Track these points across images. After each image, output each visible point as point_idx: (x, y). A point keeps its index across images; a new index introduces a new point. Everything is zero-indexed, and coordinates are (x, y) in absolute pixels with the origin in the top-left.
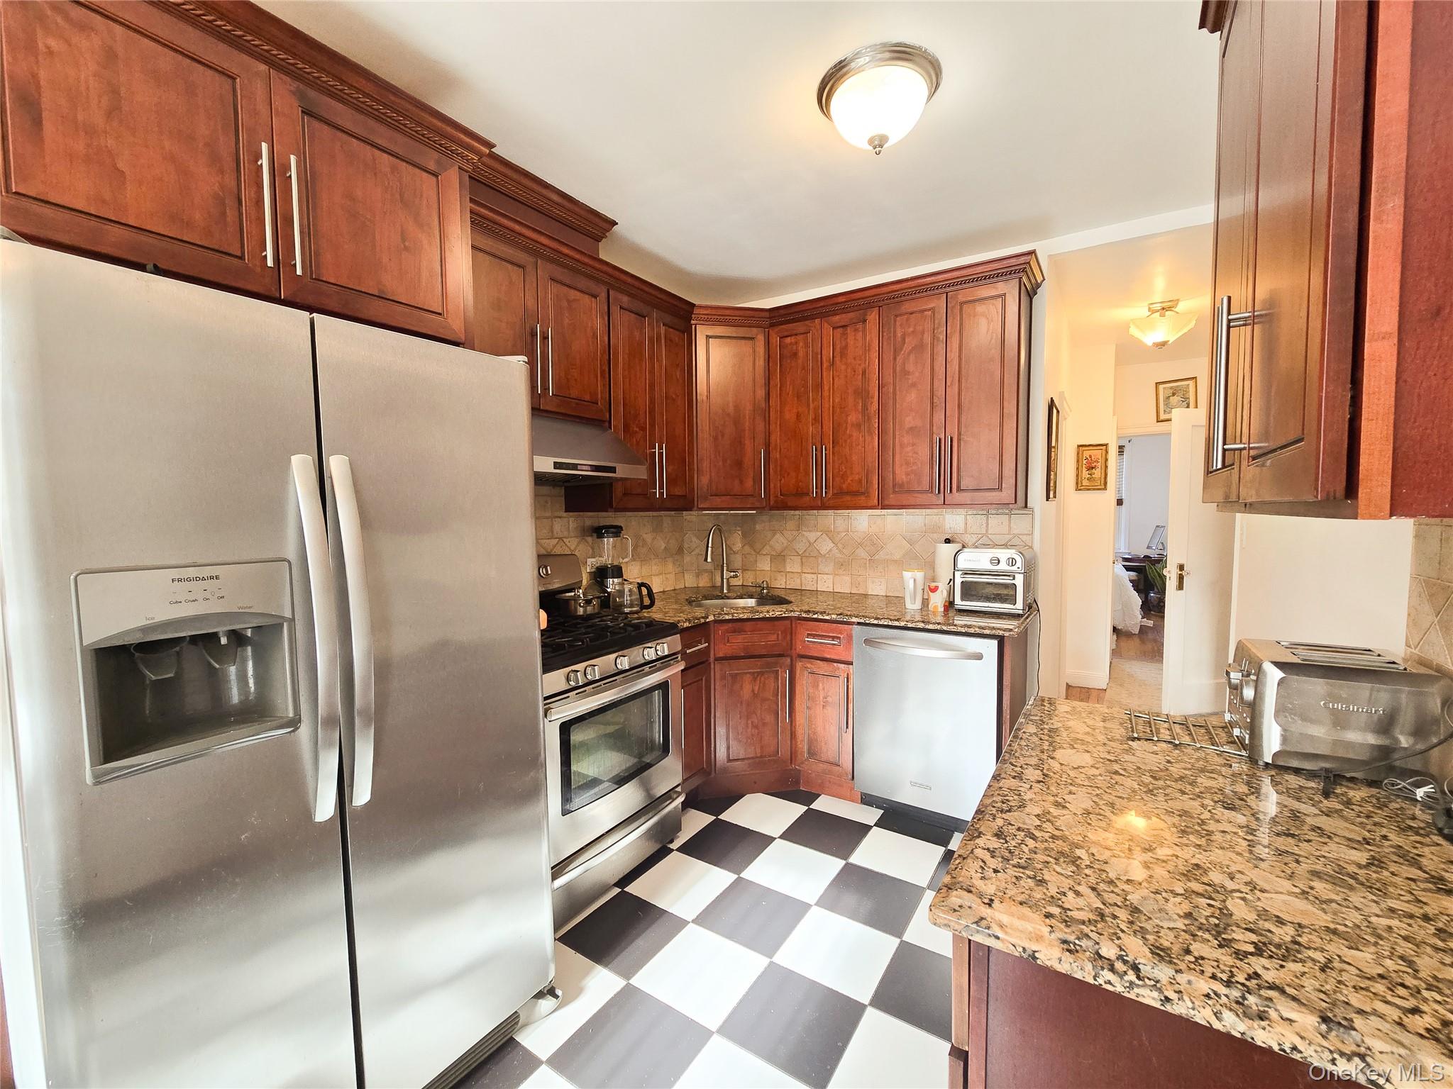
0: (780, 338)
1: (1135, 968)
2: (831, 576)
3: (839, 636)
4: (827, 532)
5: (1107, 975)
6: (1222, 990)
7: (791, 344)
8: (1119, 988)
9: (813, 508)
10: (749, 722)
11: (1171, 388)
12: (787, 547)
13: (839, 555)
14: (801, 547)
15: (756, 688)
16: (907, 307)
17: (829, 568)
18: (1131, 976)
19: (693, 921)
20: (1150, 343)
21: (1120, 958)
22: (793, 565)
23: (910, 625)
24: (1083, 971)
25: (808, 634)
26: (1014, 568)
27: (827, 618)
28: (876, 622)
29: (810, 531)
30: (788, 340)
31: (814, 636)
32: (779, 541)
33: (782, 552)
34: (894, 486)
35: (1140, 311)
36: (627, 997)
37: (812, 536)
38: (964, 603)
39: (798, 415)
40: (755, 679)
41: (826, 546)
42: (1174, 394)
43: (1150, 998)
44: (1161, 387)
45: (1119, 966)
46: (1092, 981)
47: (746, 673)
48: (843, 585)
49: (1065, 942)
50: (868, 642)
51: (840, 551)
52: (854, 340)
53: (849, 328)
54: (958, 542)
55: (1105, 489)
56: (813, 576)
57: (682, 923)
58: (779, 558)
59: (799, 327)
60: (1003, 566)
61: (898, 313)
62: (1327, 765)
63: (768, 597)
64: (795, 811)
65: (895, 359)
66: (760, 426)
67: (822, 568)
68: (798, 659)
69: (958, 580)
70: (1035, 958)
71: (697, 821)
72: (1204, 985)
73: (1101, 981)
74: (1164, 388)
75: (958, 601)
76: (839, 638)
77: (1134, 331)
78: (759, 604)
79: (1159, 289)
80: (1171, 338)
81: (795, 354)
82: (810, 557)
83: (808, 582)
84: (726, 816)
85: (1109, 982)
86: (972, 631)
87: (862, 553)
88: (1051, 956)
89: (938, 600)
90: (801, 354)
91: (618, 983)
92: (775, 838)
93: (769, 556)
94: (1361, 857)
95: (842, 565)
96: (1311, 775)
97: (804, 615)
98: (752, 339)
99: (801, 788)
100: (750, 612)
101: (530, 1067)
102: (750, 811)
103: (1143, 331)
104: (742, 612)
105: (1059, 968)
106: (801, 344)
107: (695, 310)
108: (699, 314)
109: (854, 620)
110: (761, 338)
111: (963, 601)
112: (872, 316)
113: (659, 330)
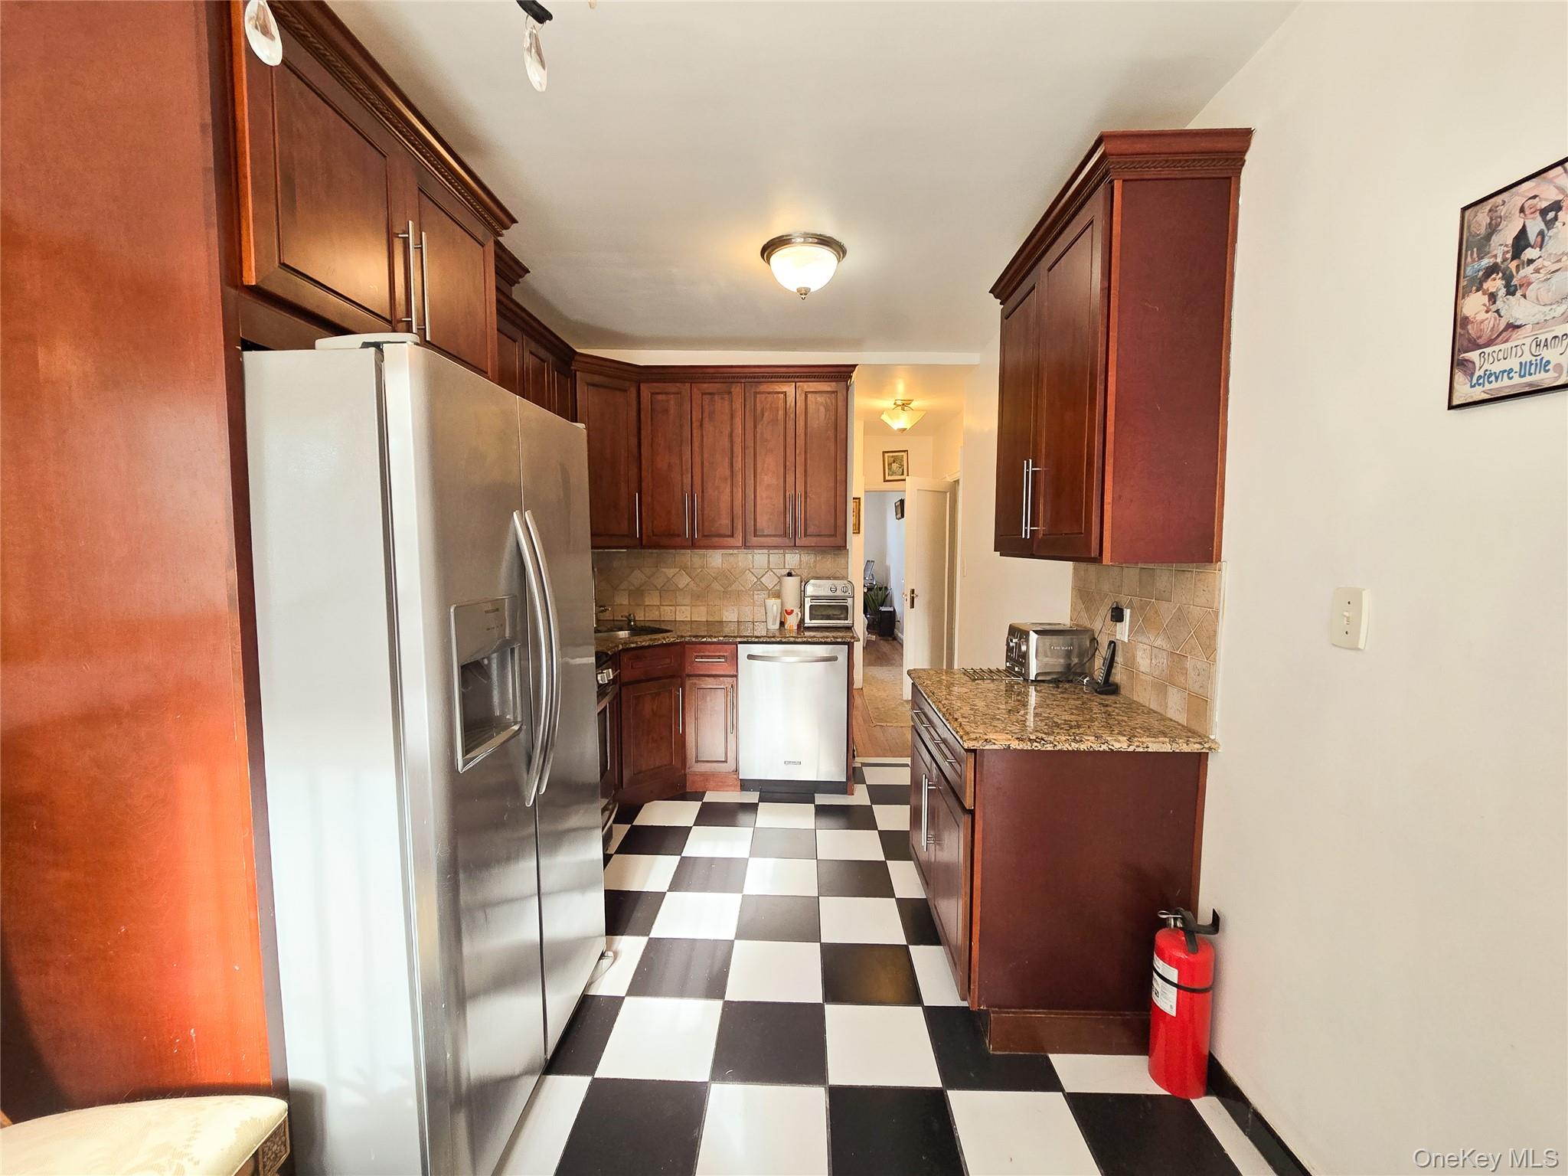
0: (652, 394)
1: (1043, 739)
2: (689, 608)
3: (725, 654)
4: (684, 568)
5: (1035, 744)
6: (1069, 738)
7: (662, 401)
8: (1040, 747)
9: (684, 548)
10: (650, 737)
11: (892, 456)
12: (645, 582)
13: (695, 589)
14: (659, 582)
15: (655, 707)
16: (764, 387)
17: (687, 601)
18: (1043, 742)
19: (668, 891)
20: (896, 429)
21: (1037, 738)
22: (652, 599)
23: (784, 640)
24: (1027, 746)
25: (697, 656)
26: (847, 594)
27: (715, 640)
28: (756, 640)
29: (668, 568)
30: (660, 397)
31: (702, 657)
32: (637, 577)
33: (641, 586)
34: (755, 530)
35: (886, 403)
36: (654, 946)
37: (670, 572)
38: (813, 621)
39: (670, 465)
40: (654, 699)
41: (684, 581)
42: (894, 462)
43: (1049, 747)
44: (886, 455)
45: (1038, 740)
46: (1030, 748)
47: (647, 694)
48: (700, 614)
49: (1017, 738)
50: (750, 657)
51: (698, 586)
52: (721, 406)
53: (716, 397)
54: (797, 575)
55: (859, 533)
56: (673, 608)
57: (660, 897)
58: (638, 593)
59: (672, 387)
60: (839, 593)
61: (758, 390)
62: (1055, 677)
63: (637, 630)
64: (695, 807)
65: (755, 427)
66: (634, 471)
67: (680, 600)
68: (687, 678)
69: (808, 603)
70: (1009, 747)
71: (621, 831)
72: (1064, 738)
73: (1033, 747)
74: (888, 456)
75: (808, 622)
76: (724, 656)
77: (885, 417)
78: (632, 635)
79: (901, 388)
80: (908, 427)
81: (666, 411)
82: (668, 591)
83: (668, 613)
84: (640, 821)
85: (1036, 747)
86: (829, 640)
87: (716, 586)
88: (1015, 745)
89: (792, 622)
90: (672, 411)
91: (643, 941)
92: (691, 827)
93: (627, 592)
94: (1080, 702)
95: (698, 597)
96: (1049, 682)
97: (694, 640)
98: (626, 391)
99: (688, 790)
100: (651, 640)
101: (616, 1002)
102: (657, 814)
103: (892, 419)
104: (644, 641)
105: (1019, 748)
106: (672, 402)
107: (577, 358)
108: (580, 361)
109: (739, 640)
110: (633, 391)
111: (811, 620)
112: (737, 390)
113: (553, 375)
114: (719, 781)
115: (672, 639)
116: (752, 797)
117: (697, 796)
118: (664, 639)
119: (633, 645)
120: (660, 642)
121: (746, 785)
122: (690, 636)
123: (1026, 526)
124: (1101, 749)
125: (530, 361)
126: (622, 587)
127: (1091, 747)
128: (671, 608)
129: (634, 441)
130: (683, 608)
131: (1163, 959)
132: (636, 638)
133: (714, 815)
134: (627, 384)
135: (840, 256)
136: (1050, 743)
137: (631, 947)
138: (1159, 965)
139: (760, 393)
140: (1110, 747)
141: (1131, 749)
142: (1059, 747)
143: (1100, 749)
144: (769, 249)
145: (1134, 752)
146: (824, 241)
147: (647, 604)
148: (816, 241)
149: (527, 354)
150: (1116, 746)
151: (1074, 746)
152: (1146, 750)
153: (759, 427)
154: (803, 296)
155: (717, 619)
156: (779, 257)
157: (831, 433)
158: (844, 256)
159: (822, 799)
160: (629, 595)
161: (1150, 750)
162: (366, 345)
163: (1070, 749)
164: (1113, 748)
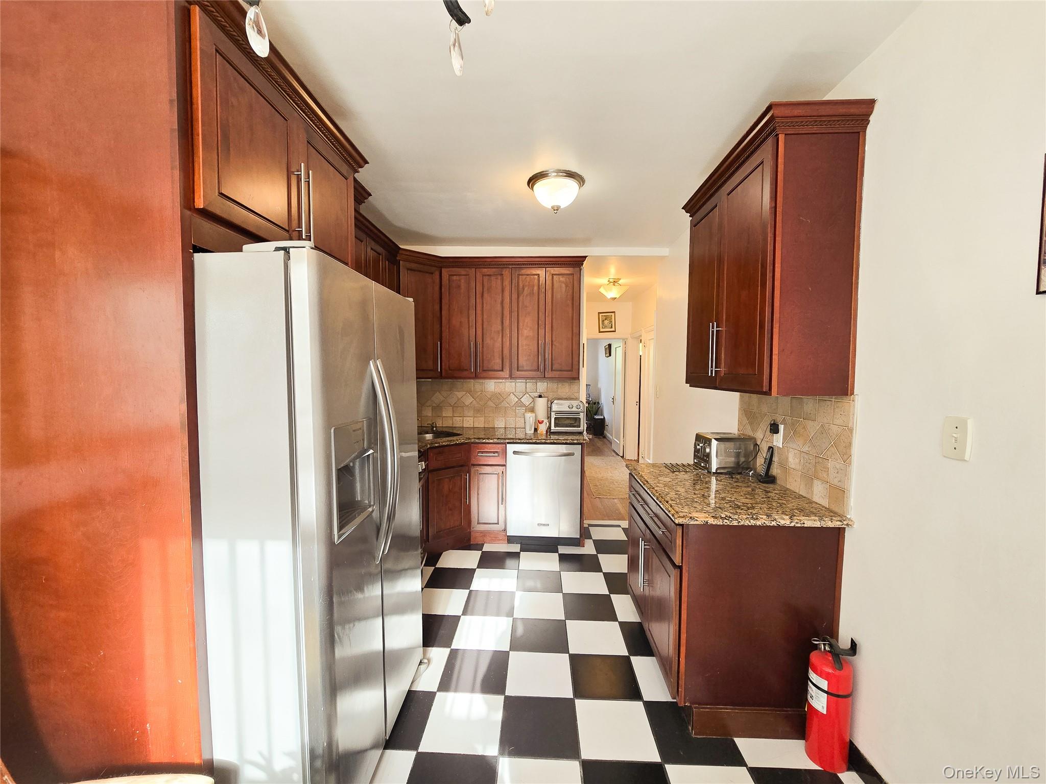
0: (450, 275)
1: (730, 517)
2: (472, 418)
3: (498, 451)
4: (469, 391)
5: (725, 521)
6: (749, 516)
7: (456, 280)
8: (728, 523)
9: (470, 378)
10: (447, 507)
11: (605, 316)
12: (443, 401)
13: (476, 405)
14: (452, 401)
15: (451, 487)
16: (524, 271)
17: (471, 413)
18: (730, 519)
19: (462, 615)
20: (609, 298)
21: (726, 516)
22: (447, 413)
23: (538, 441)
24: (719, 522)
25: (479, 452)
26: (580, 410)
27: (491, 441)
28: (519, 441)
29: (459, 391)
30: (455, 278)
31: (483, 452)
32: (438, 397)
33: (440, 403)
34: (518, 367)
35: (603, 281)
36: (454, 654)
37: (459, 394)
38: (557, 428)
39: (461, 323)
40: (450, 481)
41: (468, 400)
42: (606, 319)
43: (735, 523)
44: (601, 315)
45: (727, 518)
46: (721, 524)
47: (446, 478)
48: (480, 423)
49: (713, 517)
50: (515, 453)
51: (478, 403)
52: (496, 283)
53: (492, 277)
54: (545, 397)
55: (584, 367)
56: (461, 418)
57: (457, 618)
58: (438, 408)
59: (462, 271)
60: (574, 409)
61: (521, 273)
62: (729, 470)
63: (439, 434)
64: (478, 554)
65: (518, 298)
66: (437, 327)
67: (466, 413)
68: (472, 467)
69: (553, 416)
70: (707, 523)
71: (430, 571)
72: (745, 517)
73: (724, 523)
75: (553, 427)
77: (602, 290)
78: (435, 437)
79: (613, 272)
80: (617, 296)
81: (459, 287)
82: (457, 407)
83: (458, 422)
84: (440, 565)
85: (726, 523)
86: (568, 442)
87: (490, 404)
88: (711, 521)
89: (543, 428)
90: (462, 287)
91: (445, 652)
92: (475, 569)
93: (431, 407)
94: (750, 489)
95: (478, 411)
96: (725, 474)
97: (477, 441)
98: (432, 274)
99: (471, 543)
100: (448, 441)
101: (430, 696)
102: (453, 559)
103: (606, 291)
104: (444, 441)
105: (714, 523)
106: (463, 281)
107: (400, 252)
108: (402, 254)
109: (507, 441)
110: (437, 273)
111: (555, 427)
112: (506, 272)
113: (385, 263)
114: (493, 537)
115: (462, 441)
116: (516, 548)
117: (478, 547)
118: (457, 440)
119: (436, 445)
120: (454, 443)
121: (511, 540)
122: (475, 438)
123: (712, 367)
124: (772, 525)
125: (371, 254)
126: (428, 404)
127: (764, 523)
128: (460, 418)
129: (437, 307)
130: (468, 418)
131: (815, 672)
132: (439, 440)
133: (491, 561)
134: (433, 269)
135: (581, 185)
136: (736, 520)
137: (439, 655)
138: (813, 676)
139: (522, 275)
140: (778, 523)
141: (792, 525)
142: (742, 523)
143: (770, 524)
144: (532, 181)
145: (794, 527)
146: (570, 175)
147: (444, 415)
148: (565, 174)
149: (369, 249)
150: (782, 522)
151: (753, 522)
152: (803, 525)
153: (521, 298)
154: (556, 212)
155: (491, 426)
156: (540, 185)
157: (570, 302)
158: (583, 185)
159: (563, 550)
160: (432, 410)
161: (805, 525)
162: (277, 249)
163: (750, 524)
164: (780, 524)
